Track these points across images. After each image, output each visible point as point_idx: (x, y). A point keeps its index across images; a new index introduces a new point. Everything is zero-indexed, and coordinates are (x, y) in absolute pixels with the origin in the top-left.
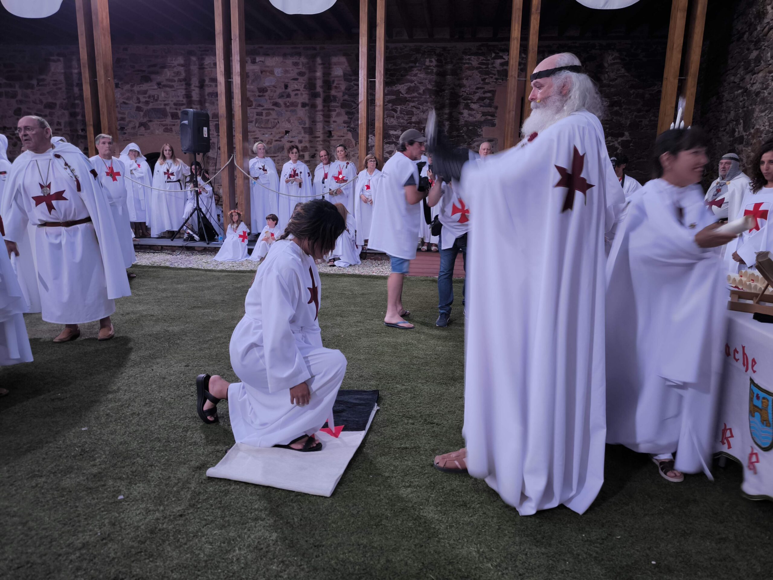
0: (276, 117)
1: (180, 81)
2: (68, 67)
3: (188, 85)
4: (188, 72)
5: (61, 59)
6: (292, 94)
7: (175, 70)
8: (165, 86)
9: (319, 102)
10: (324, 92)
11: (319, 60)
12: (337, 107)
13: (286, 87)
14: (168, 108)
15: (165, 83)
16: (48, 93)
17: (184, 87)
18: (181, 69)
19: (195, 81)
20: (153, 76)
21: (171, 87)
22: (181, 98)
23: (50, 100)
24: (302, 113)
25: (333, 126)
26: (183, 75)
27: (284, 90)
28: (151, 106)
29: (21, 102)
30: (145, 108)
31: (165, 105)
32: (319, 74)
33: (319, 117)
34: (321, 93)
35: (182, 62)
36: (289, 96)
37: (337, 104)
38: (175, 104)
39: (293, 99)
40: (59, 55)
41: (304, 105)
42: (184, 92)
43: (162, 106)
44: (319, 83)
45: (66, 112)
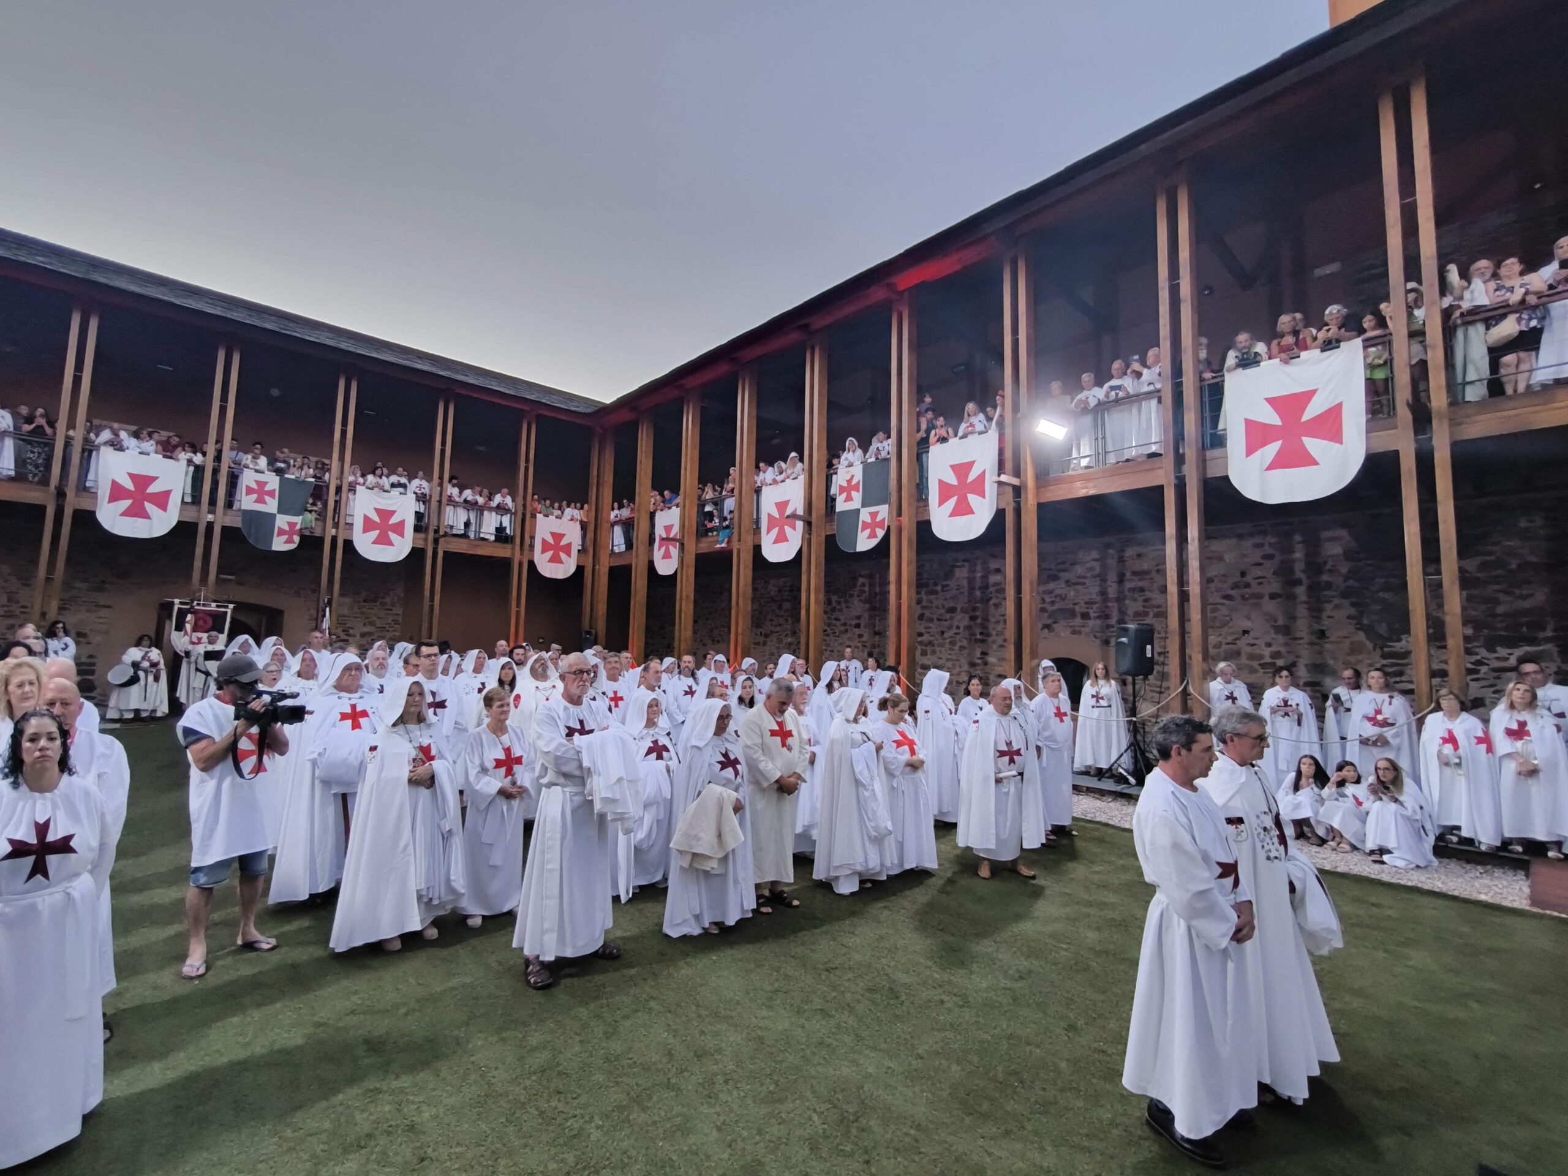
0: (1227, 613)
1: (1094, 577)
2: (972, 571)
3: (1104, 580)
4: (1104, 566)
5: (966, 564)
6: (1254, 583)
7: (1088, 565)
8: (1075, 584)
9: (1301, 591)
10: (1308, 577)
11: (1298, 538)
12: (1334, 597)
13: (1243, 574)
14: (1077, 608)
15: (1075, 580)
16: (951, 598)
17: (1098, 583)
18: (1096, 565)
19: (1112, 577)
20: (1061, 574)
21: (1083, 584)
22: (1094, 596)
23: (952, 604)
24: (1270, 606)
25: (1326, 623)
26: (1098, 570)
27: (1239, 579)
28: (1057, 606)
29: (924, 608)
30: (1051, 608)
31: (1075, 604)
32: (1298, 555)
33: (1302, 611)
34: (1305, 581)
35: (1097, 556)
36: (1248, 585)
37: (1334, 593)
38: (1086, 603)
39: (1255, 589)
40: (965, 561)
41: (1273, 596)
42: (1097, 589)
43: (1071, 606)
44: (1299, 568)
45: (967, 617)
